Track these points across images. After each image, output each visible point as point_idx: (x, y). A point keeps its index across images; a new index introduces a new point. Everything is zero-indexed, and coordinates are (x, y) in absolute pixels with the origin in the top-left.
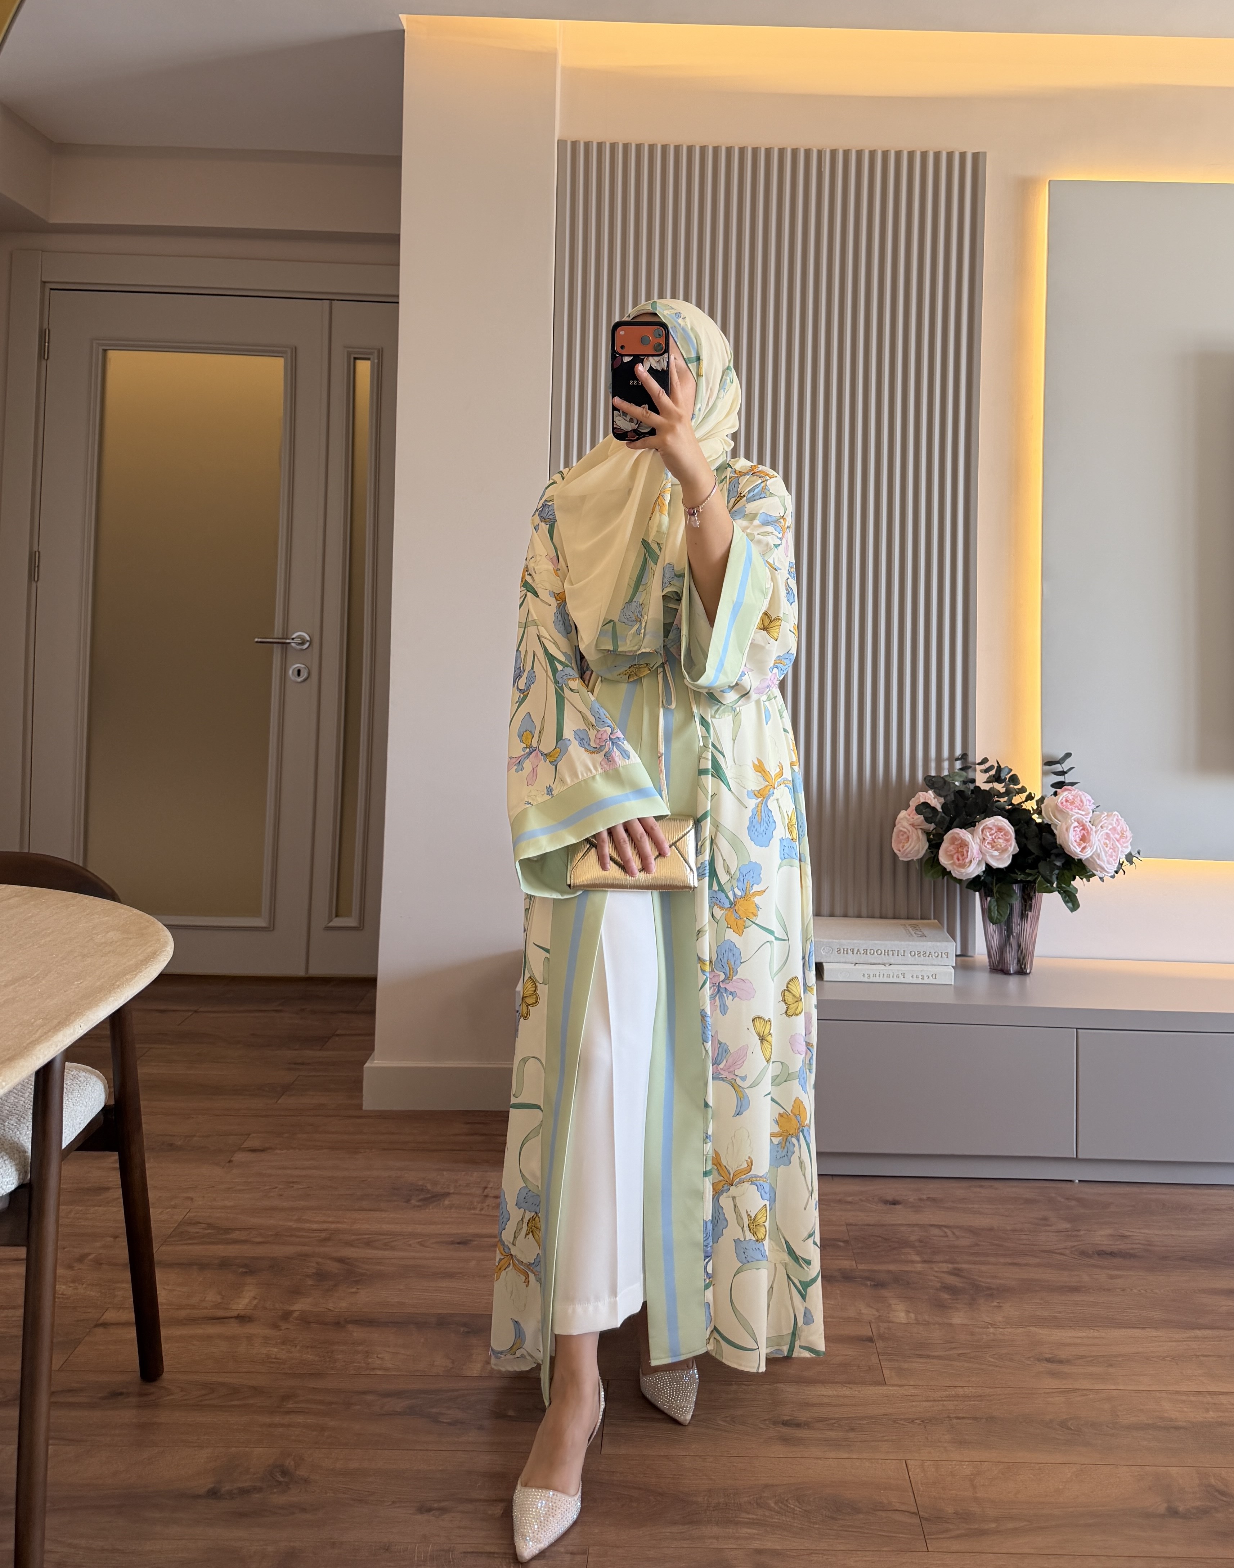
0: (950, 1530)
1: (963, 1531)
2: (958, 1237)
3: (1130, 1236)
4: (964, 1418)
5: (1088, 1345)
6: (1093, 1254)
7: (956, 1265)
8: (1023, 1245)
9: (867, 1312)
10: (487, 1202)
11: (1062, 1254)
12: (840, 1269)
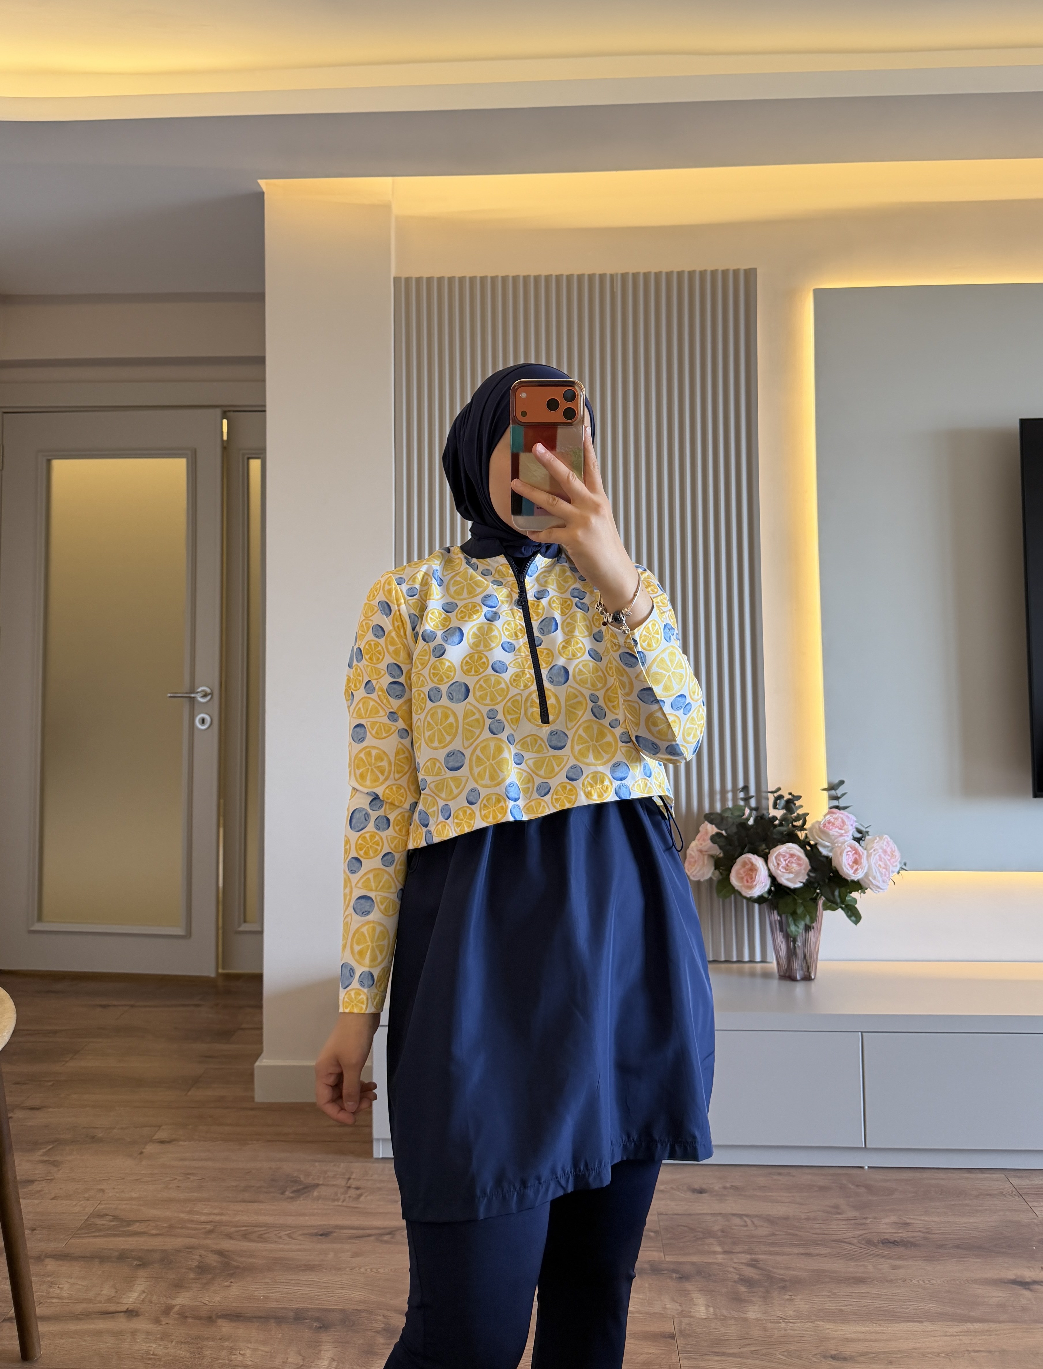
2: (755, 1226)
3: (910, 1223)
5: (870, 1341)
6: (879, 1243)
7: (753, 1256)
8: (816, 1234)
9: (672, 1307)
10: (347, 1196)
11: (850, 1243)
12: (650, 1261)
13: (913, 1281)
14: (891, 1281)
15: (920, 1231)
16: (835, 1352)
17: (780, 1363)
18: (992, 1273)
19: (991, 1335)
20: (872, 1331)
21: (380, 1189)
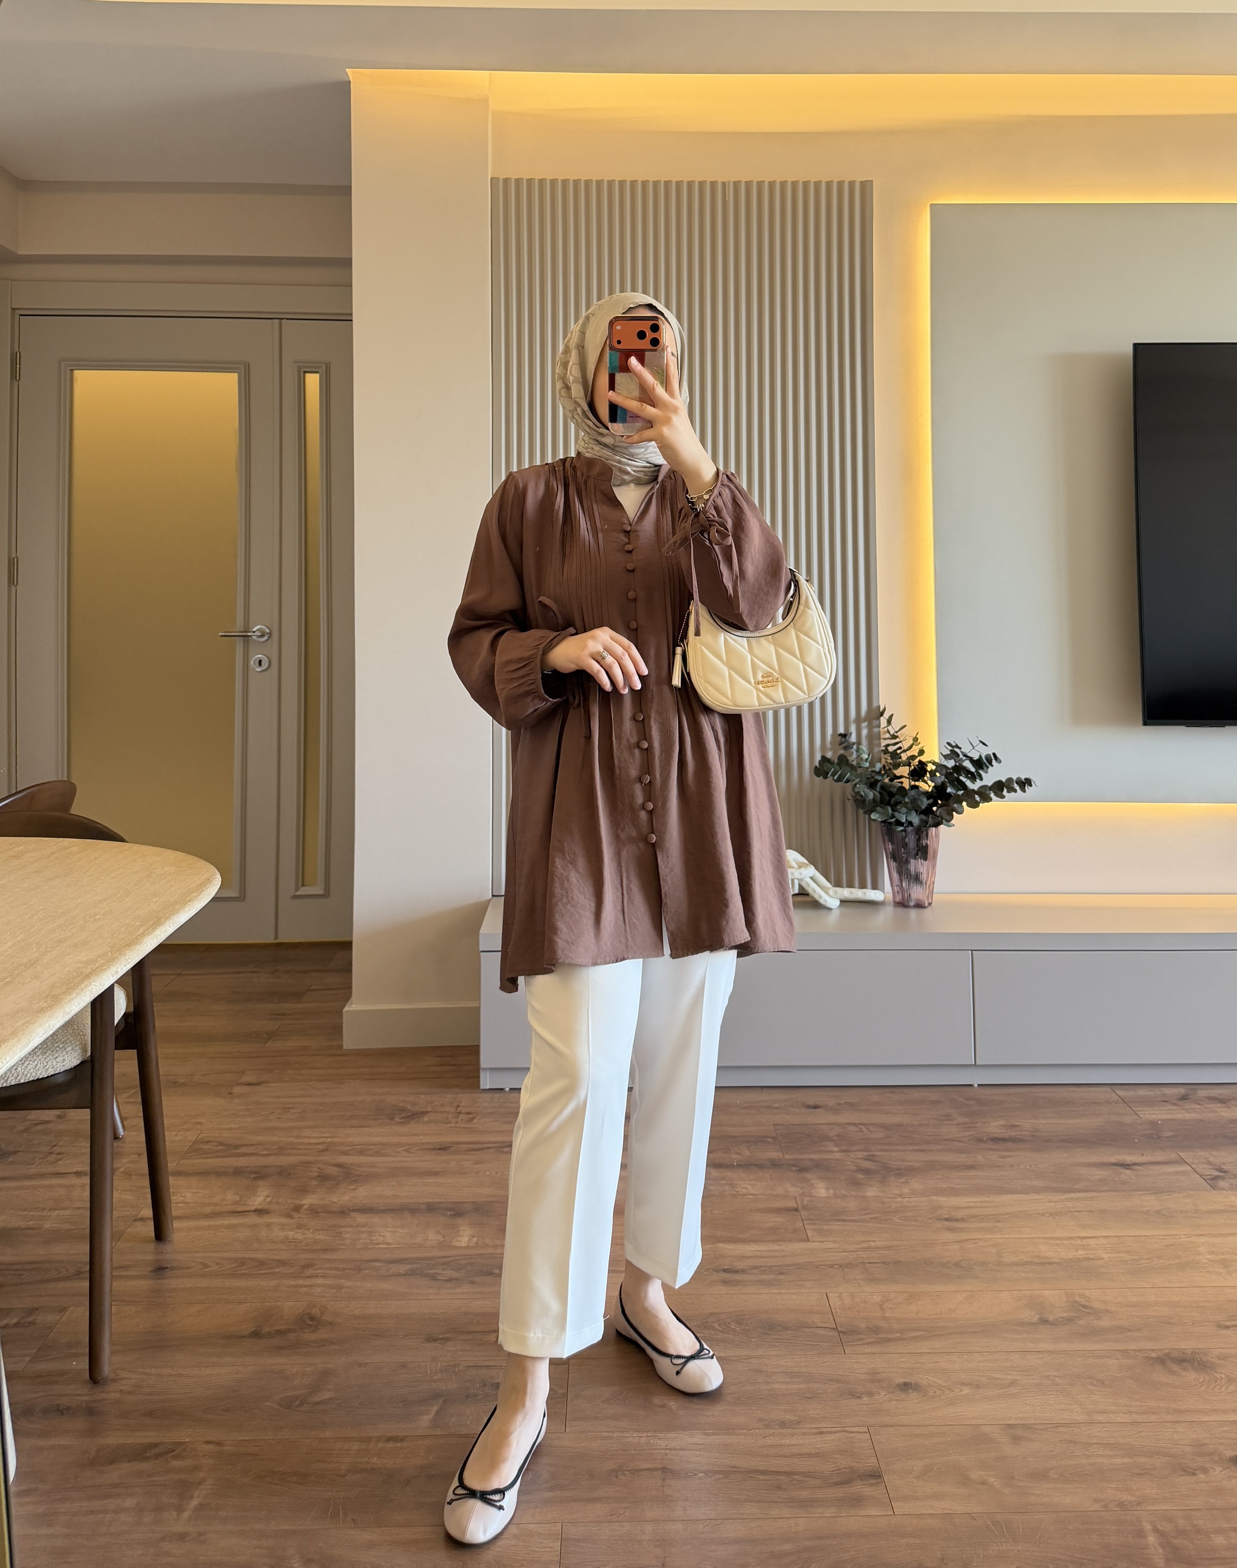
0: (863, 1339)
1: (874, 1340)
2: (871, 1132)
3: (1019, 1125)
4: (874, 1263)
5: (980, 1208)
6: (988, 1140)
7: (870, 1153)
8: (929, 1136)
9: (793, 1190)
10: (460, 1118)
11: (960, 1141)
12: (770, 1159)
13: (1022, 1167)
14: (999, 1166)
15: (1027, 1131)
16: (948, 1216)
17: (897, 1225)
18: (1094, 1159)
19: (1091, 1200)
20: (982, 1200)
21: (492, 1113)
